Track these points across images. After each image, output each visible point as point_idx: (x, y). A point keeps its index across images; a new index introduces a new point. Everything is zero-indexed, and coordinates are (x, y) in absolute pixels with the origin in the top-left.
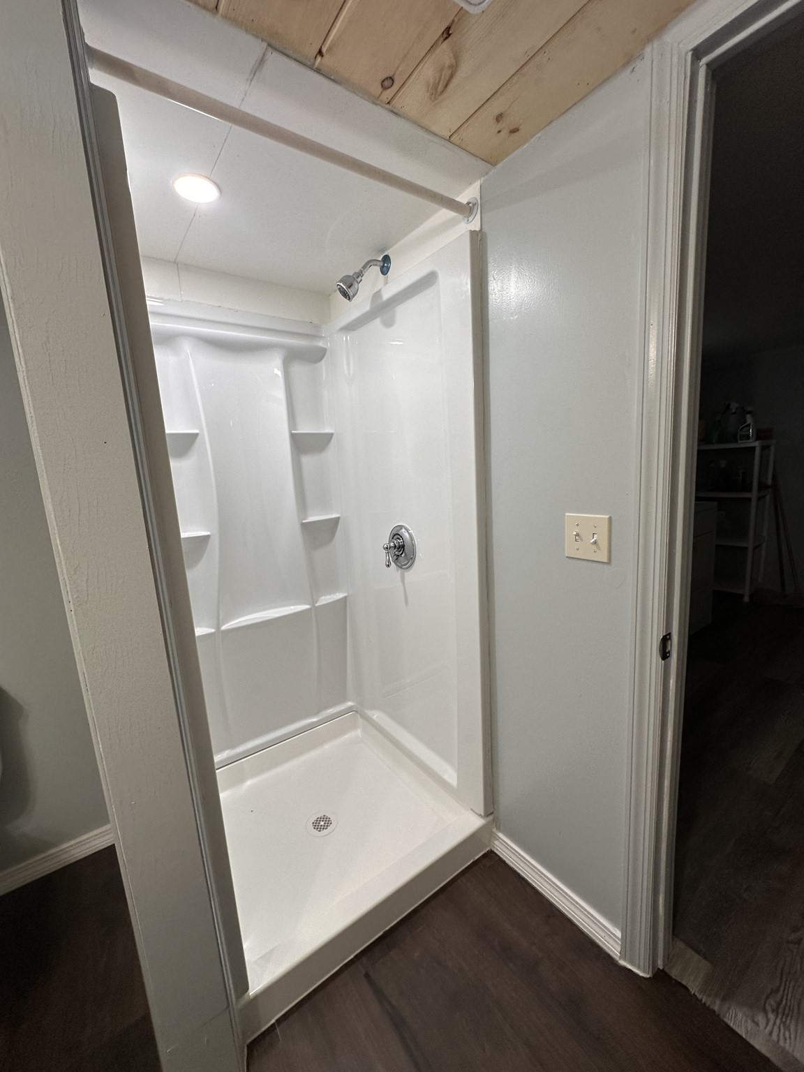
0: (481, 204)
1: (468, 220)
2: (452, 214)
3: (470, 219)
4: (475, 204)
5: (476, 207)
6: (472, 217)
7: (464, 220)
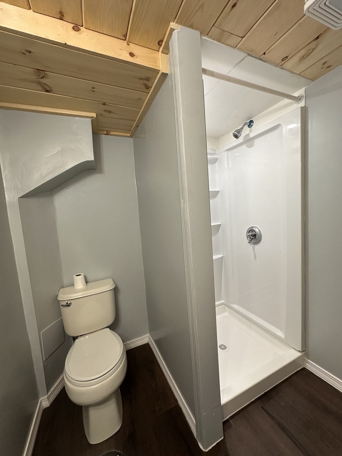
0: (305, 96)
1: (298, 103)
2: (290, 101)
3: (299, 102)
4: (302, 96)
5: (302, 98)
6: (300, 102)
7: (295, 103)
